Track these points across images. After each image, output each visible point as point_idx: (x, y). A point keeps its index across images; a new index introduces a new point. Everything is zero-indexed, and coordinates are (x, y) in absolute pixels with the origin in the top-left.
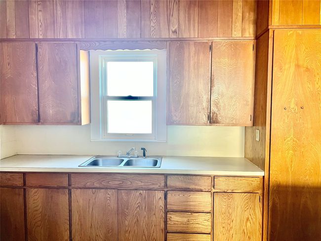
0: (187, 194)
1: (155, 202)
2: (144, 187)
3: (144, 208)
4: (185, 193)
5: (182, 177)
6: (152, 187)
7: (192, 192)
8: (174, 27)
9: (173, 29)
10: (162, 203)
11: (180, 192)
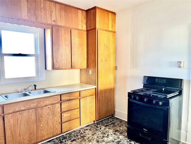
0: (70, 102)
1: (56, 110)
2: (50, 103)
3: (50, 114)
4: (69, 101)
5: (68, 94)
6: (54, 102)
7: (72, 101)
8: (54, 19)
9: (54, 20)
10: (59, 110)
11: (67, 102)
